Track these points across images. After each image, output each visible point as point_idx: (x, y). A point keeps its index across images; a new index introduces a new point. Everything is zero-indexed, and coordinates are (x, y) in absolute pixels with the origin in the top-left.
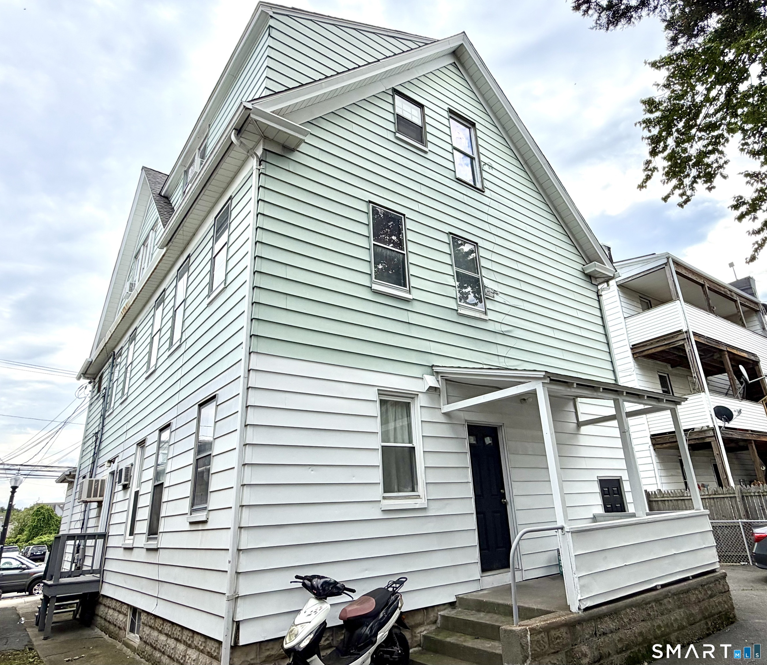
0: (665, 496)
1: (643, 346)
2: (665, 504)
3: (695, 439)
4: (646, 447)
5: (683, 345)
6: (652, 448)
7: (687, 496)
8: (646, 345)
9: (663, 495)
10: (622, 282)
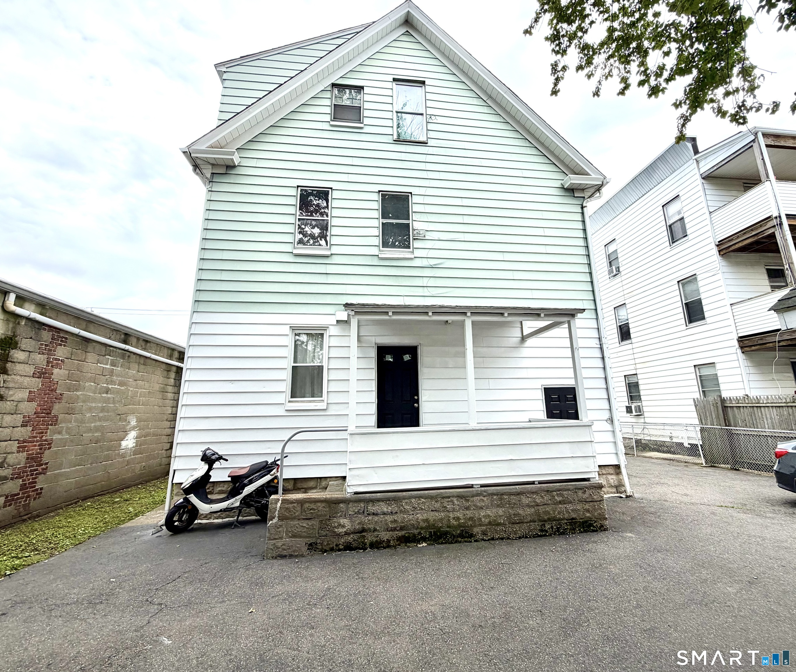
0: (740, 402)
1: (729, 241)
2: (740, 410)
3: (787, 340)
4: (733, 350)
5: (774, 233)
6: (739, 351)
7: (763, 403)
8: (732, 240)
9: (739, 401)
10: (707, 174)
